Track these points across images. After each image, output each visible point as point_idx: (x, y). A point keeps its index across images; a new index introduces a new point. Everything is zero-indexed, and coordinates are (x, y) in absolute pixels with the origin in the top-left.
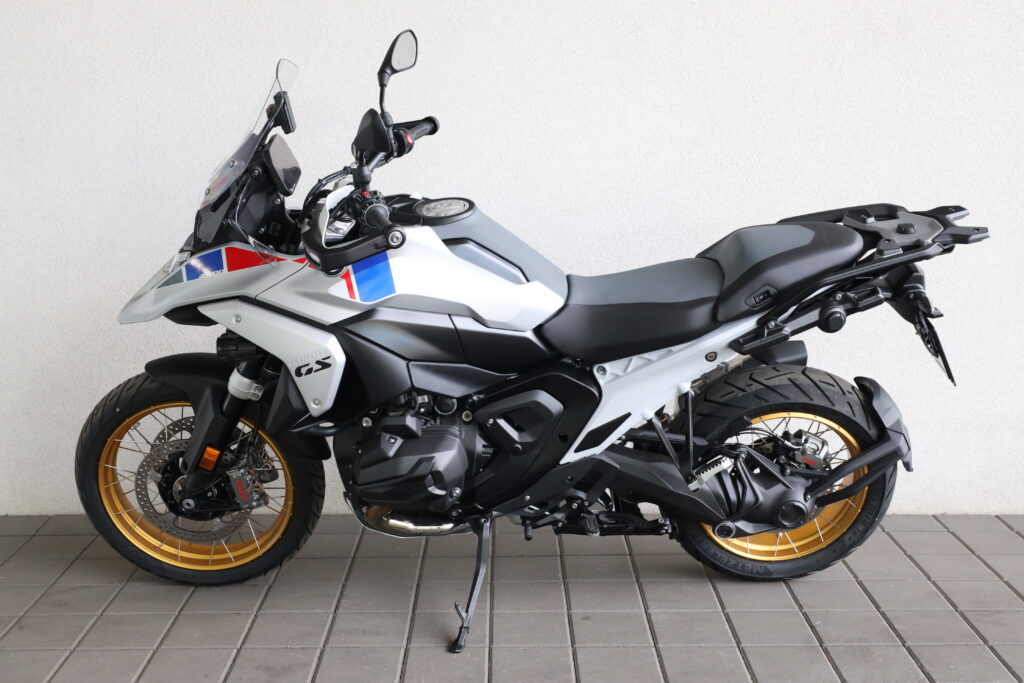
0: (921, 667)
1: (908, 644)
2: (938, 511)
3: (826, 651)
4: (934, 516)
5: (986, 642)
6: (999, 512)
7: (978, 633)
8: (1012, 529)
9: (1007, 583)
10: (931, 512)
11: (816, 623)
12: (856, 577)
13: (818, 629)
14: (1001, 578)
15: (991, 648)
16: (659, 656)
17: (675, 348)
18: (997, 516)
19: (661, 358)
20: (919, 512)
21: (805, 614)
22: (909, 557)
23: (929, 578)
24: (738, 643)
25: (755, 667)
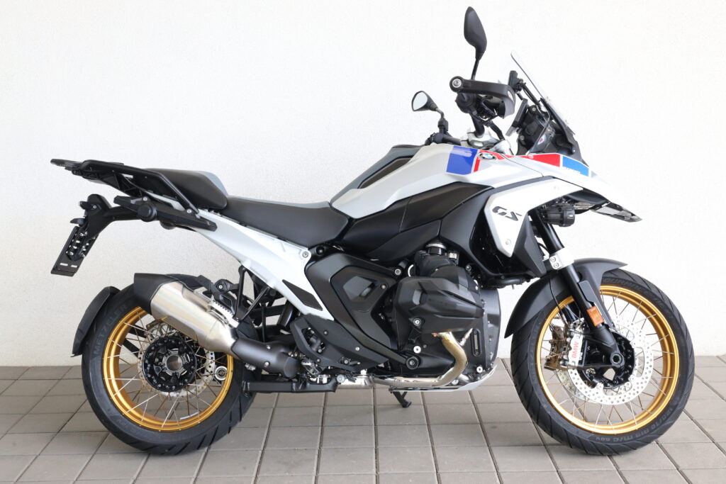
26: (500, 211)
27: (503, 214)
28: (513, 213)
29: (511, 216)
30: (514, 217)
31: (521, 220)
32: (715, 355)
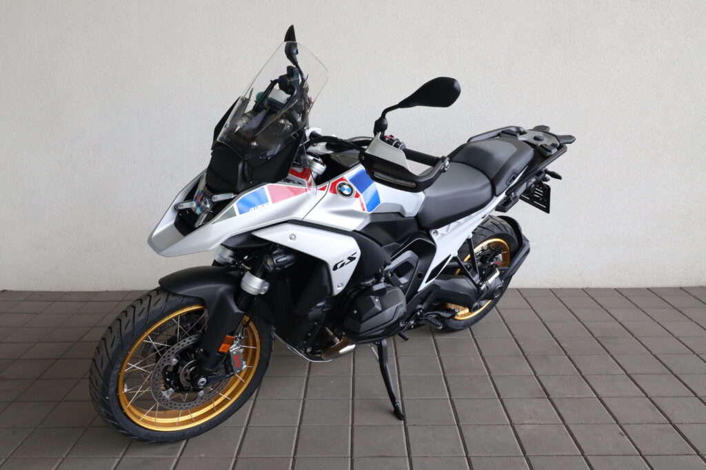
0: (575, 366)
1: (568, 354)
3: (526, 357)
5: (608, 353)
7: (605, 348)
8: (623, 295)
9: (619, 323)
10: (580, 287)
11: (521, 343)
12: (541, 320)
13: (522, 346)
14: (617, 320)
15: (612, 356)
16: (440, 360)
17: (473, 215)
18: (615, 289)
19: (466, 221)
20: (574, 287)
21: (515, 339)
22: (569, 310)
23: (579, 321)
24: (481, 354)
25: (489, 366)
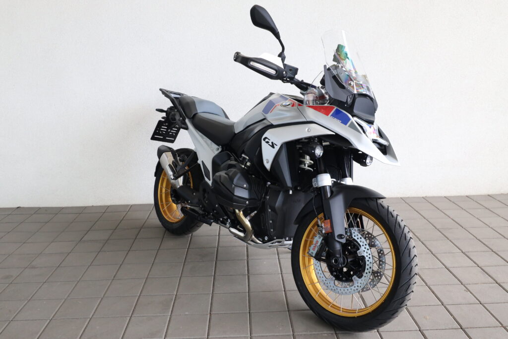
0: (427, 248)
2: (424, 195)
4: (423, 197)
5: (448, 239)
6: (445, 195)
7: (445, 236)
8: (450, 201)
9: (452, 219)
14: (450, 217)
15: (450, 241)
18: (445, 197)
20: (417, 196)
22: (417, 211)
23: (425, 218)
26: (267, 140)
27: (267, 142)
28: (272, 143)
29: (271, 144)
30: (273, 146)
31: (277, 148)
32: (421, 196)
